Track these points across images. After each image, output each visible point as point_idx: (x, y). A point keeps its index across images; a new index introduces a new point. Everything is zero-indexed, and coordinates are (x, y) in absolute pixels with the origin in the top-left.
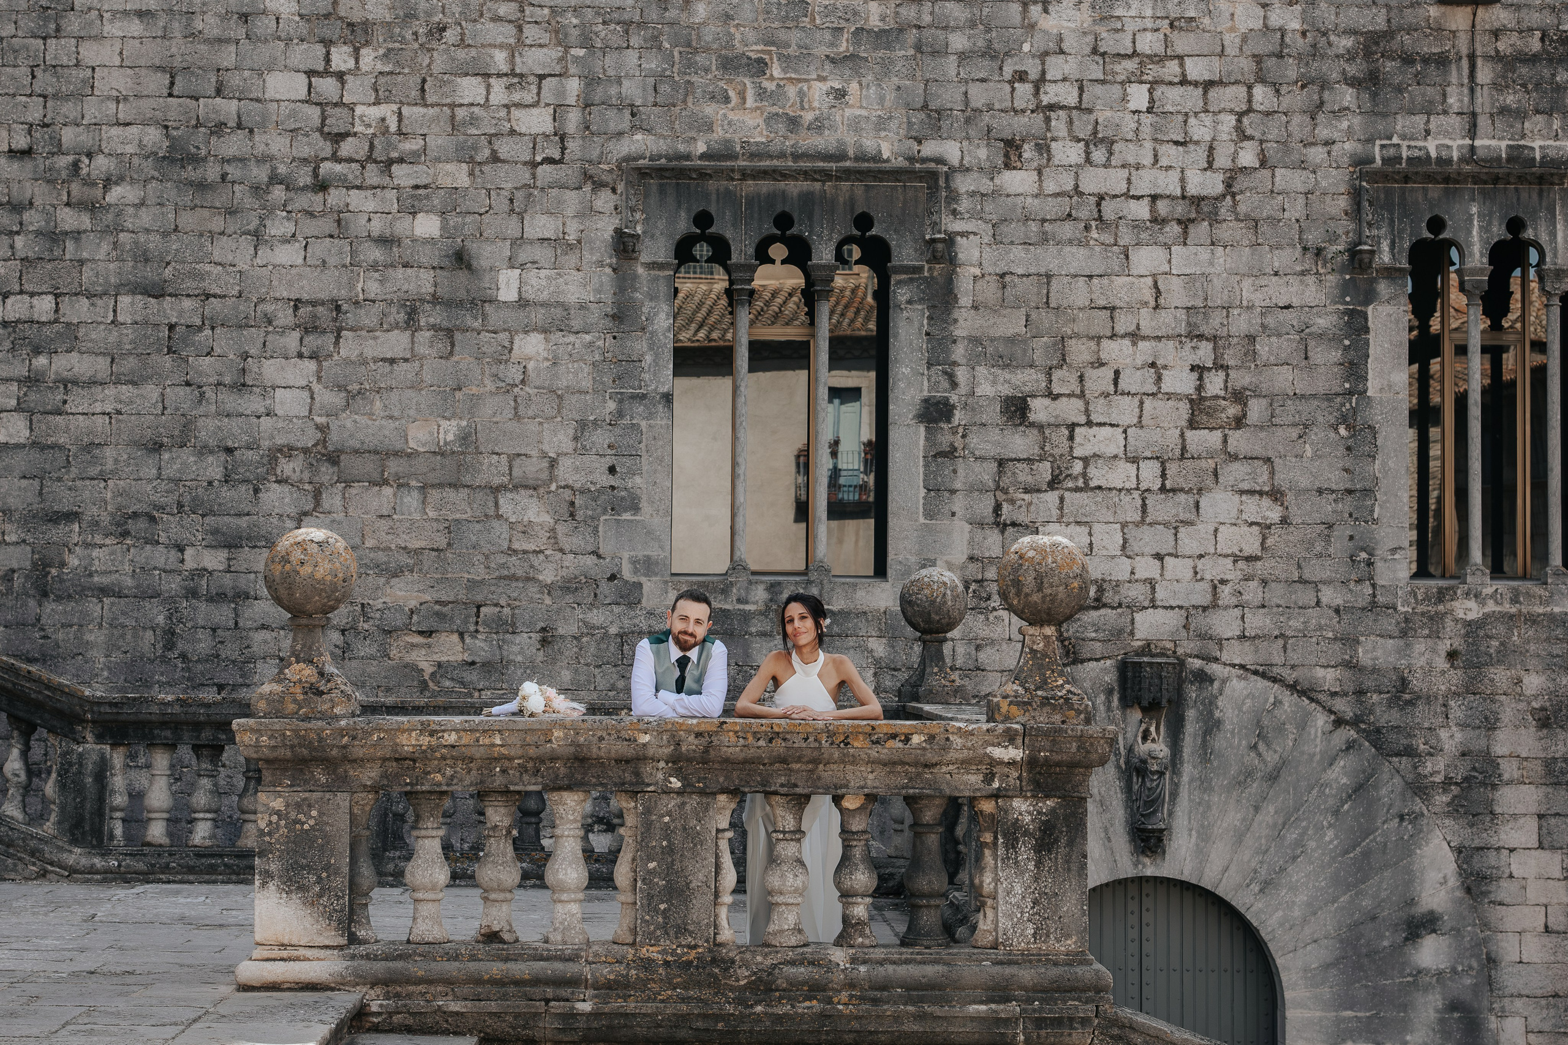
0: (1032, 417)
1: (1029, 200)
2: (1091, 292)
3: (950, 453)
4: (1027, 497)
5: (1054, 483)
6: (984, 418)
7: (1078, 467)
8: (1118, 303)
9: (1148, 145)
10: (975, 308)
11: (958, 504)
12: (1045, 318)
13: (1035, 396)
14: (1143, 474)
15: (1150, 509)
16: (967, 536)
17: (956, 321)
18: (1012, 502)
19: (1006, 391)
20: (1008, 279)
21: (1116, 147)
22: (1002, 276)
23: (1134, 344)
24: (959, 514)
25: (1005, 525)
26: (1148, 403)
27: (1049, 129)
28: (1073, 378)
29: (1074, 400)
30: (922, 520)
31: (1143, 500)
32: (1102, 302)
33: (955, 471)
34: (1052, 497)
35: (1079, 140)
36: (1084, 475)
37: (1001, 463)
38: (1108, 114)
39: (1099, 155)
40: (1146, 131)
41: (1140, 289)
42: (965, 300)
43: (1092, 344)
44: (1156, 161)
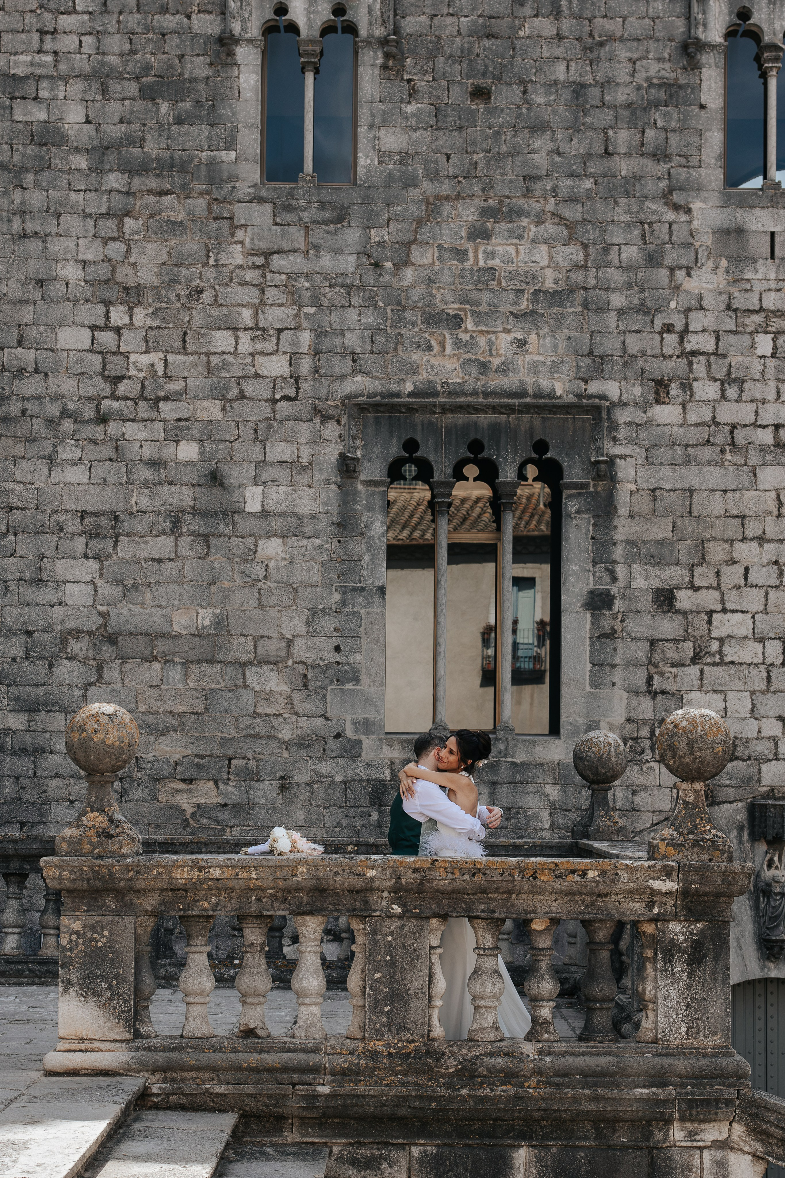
0: (678, 605)
1: (675, 429)
2: (726, 504)
3: (611, 635)
4: (673, 670)
5: (695, 659)
6: (639, 606)
7: (715, 646)
8: (748, 513)
9: (772, 384)
10: (631, 516)
11: (618, 676)
12: (688, 525)
13: (679, 588)
14: (768, 651)
15: (774, 680)
16: (624, 702)
17: (616, 527)
18: (661, 674)
19: (656, 584)
20: (658, 493)
21: (746, 386)
22: (654, 490)
23: (761, 546)
24: (619, 684)
25: (656, 693)
26: (772, 593)
27: (691, 371)
28: (711, 573)
29: (712, 592)
30: (588, 689)
31: (768, 672)
32: (735, 512)
33: (615, 650)
34: (694, 671)
35: (716, 380)
36: (720, 652)
37: (653, 642)
38: (740, 358)
39: (732, 392)
40: (771, 372)
41: (766, 501)
42: (623, 511)
43: (727, 546)
44: (779, 397)
